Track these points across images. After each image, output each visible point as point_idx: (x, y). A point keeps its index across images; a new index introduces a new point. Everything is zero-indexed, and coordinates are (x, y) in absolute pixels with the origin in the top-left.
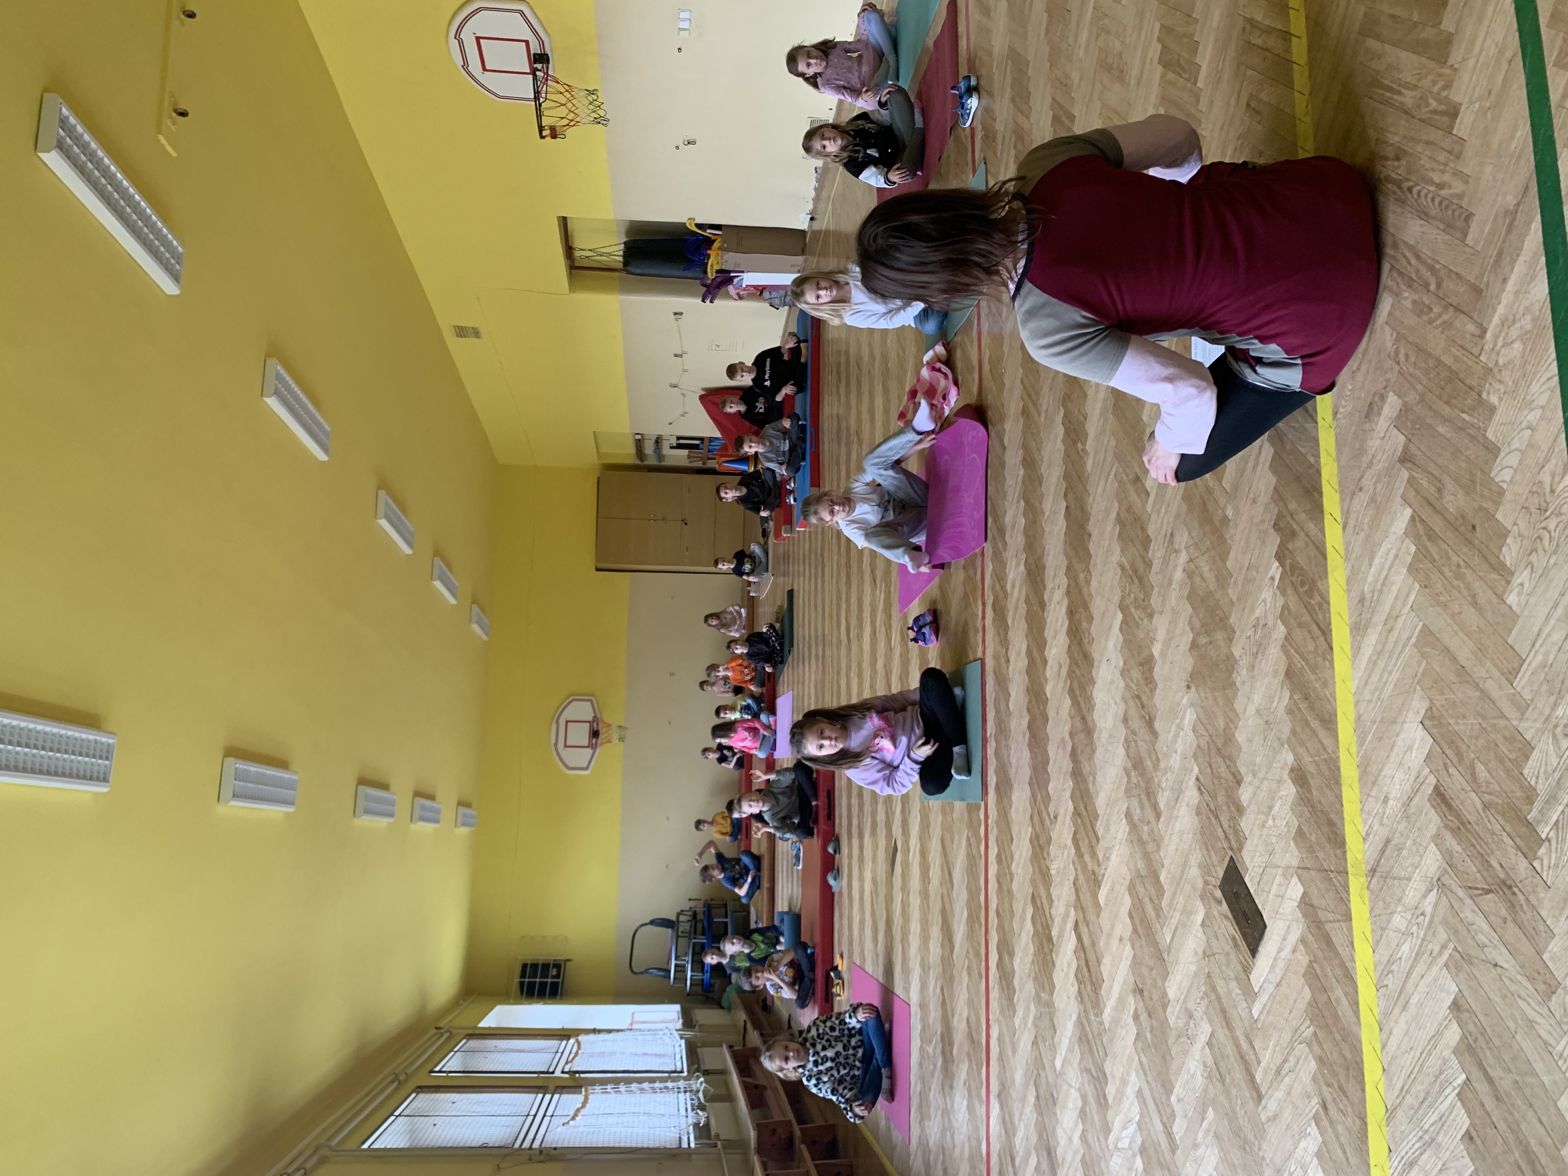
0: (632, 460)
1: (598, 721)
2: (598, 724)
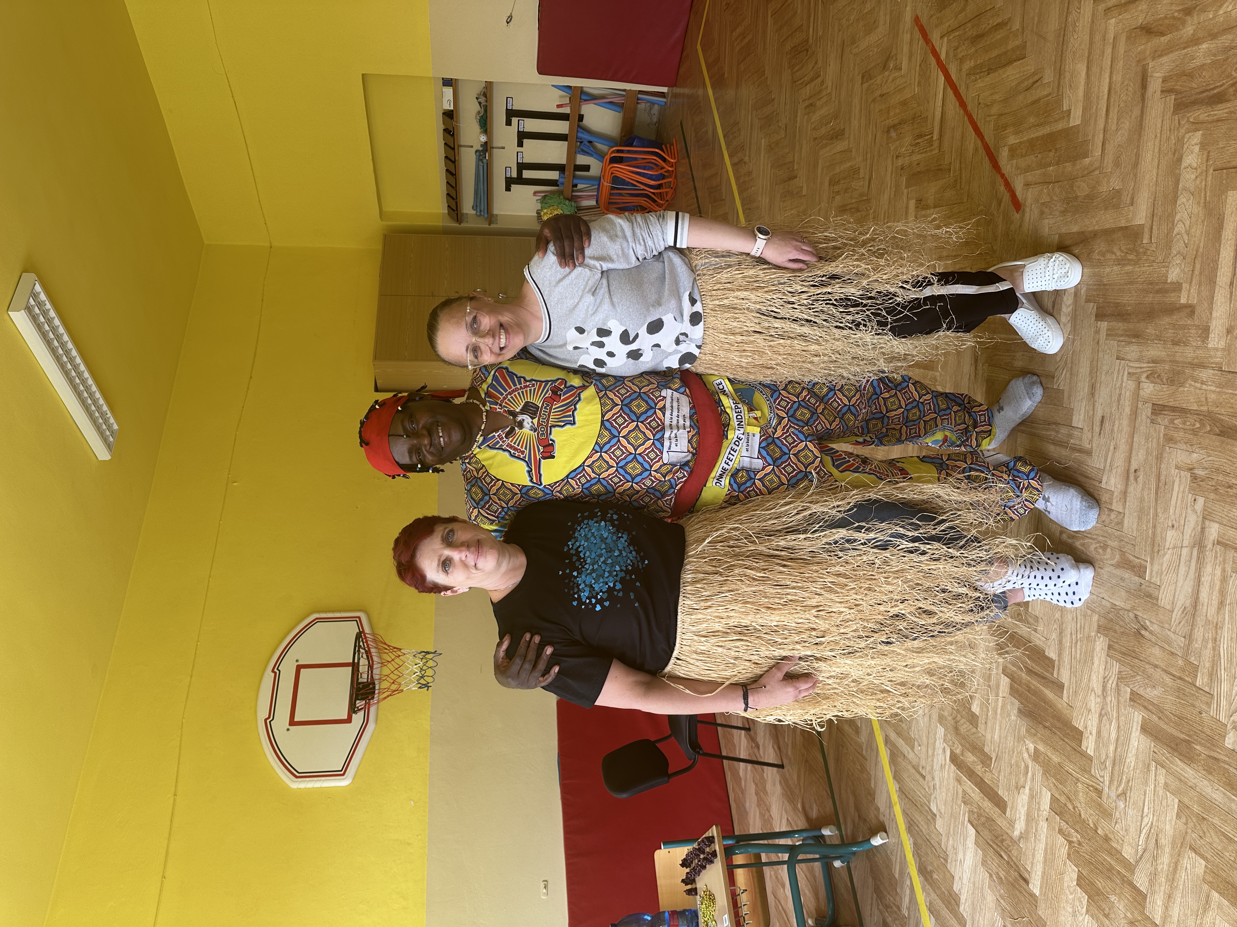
1: (368, 653)
2: (371, 667)
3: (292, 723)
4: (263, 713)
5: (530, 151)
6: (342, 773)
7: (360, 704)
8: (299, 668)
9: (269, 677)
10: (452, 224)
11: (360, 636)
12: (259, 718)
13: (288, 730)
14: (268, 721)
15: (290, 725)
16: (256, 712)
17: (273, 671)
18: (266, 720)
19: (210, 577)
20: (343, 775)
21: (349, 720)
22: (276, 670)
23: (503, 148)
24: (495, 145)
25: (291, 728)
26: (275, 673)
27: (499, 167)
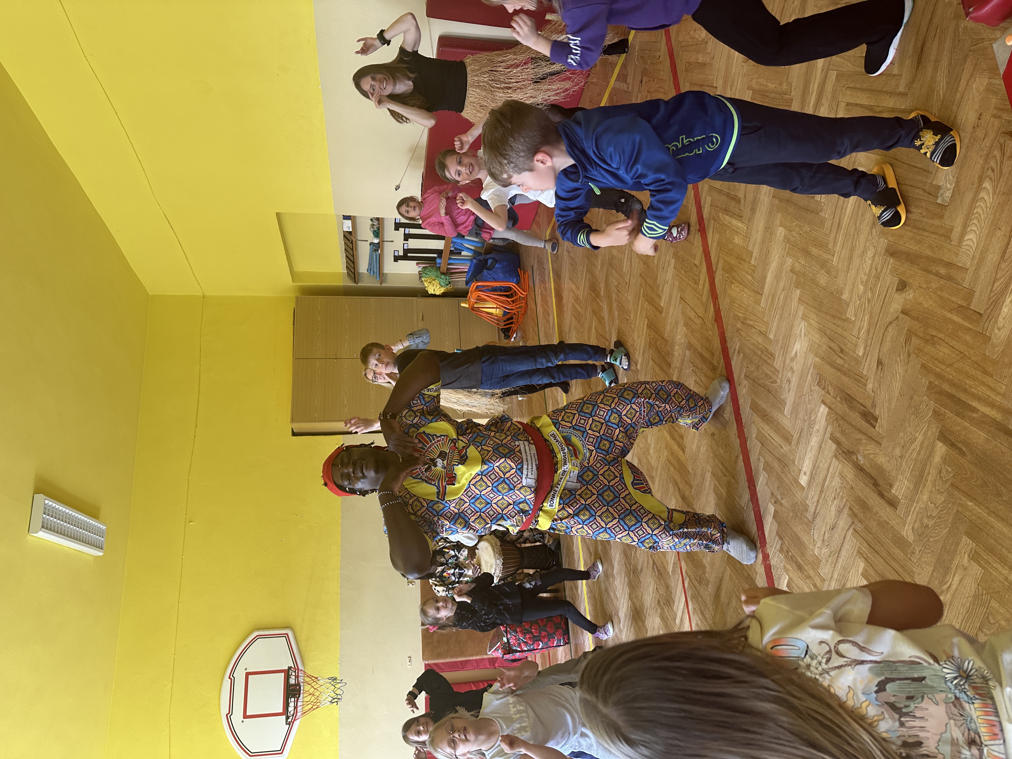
0: (342, 281)
1: (297, 674)
2: (297, 677)
3: (245, 716)
4: (225, 710)
5: (414, 244)
6: (280, 752)
8: (248, 674)
9: (227, 683)
10: (350, 284)
12: (222, 712)
13: (243, 721)
14: (229, 716)
15: (244, 718)
16: (219, 707)
17: (229, 678)
18: (227, 715)
19: (179, 603)
20: (282, 753)
21: (283, 714)
22: (231, 677)
23: (392, 241)
24: (385, 240)
25: (244, 720)
26: (231, 679)
27: (389, 251)
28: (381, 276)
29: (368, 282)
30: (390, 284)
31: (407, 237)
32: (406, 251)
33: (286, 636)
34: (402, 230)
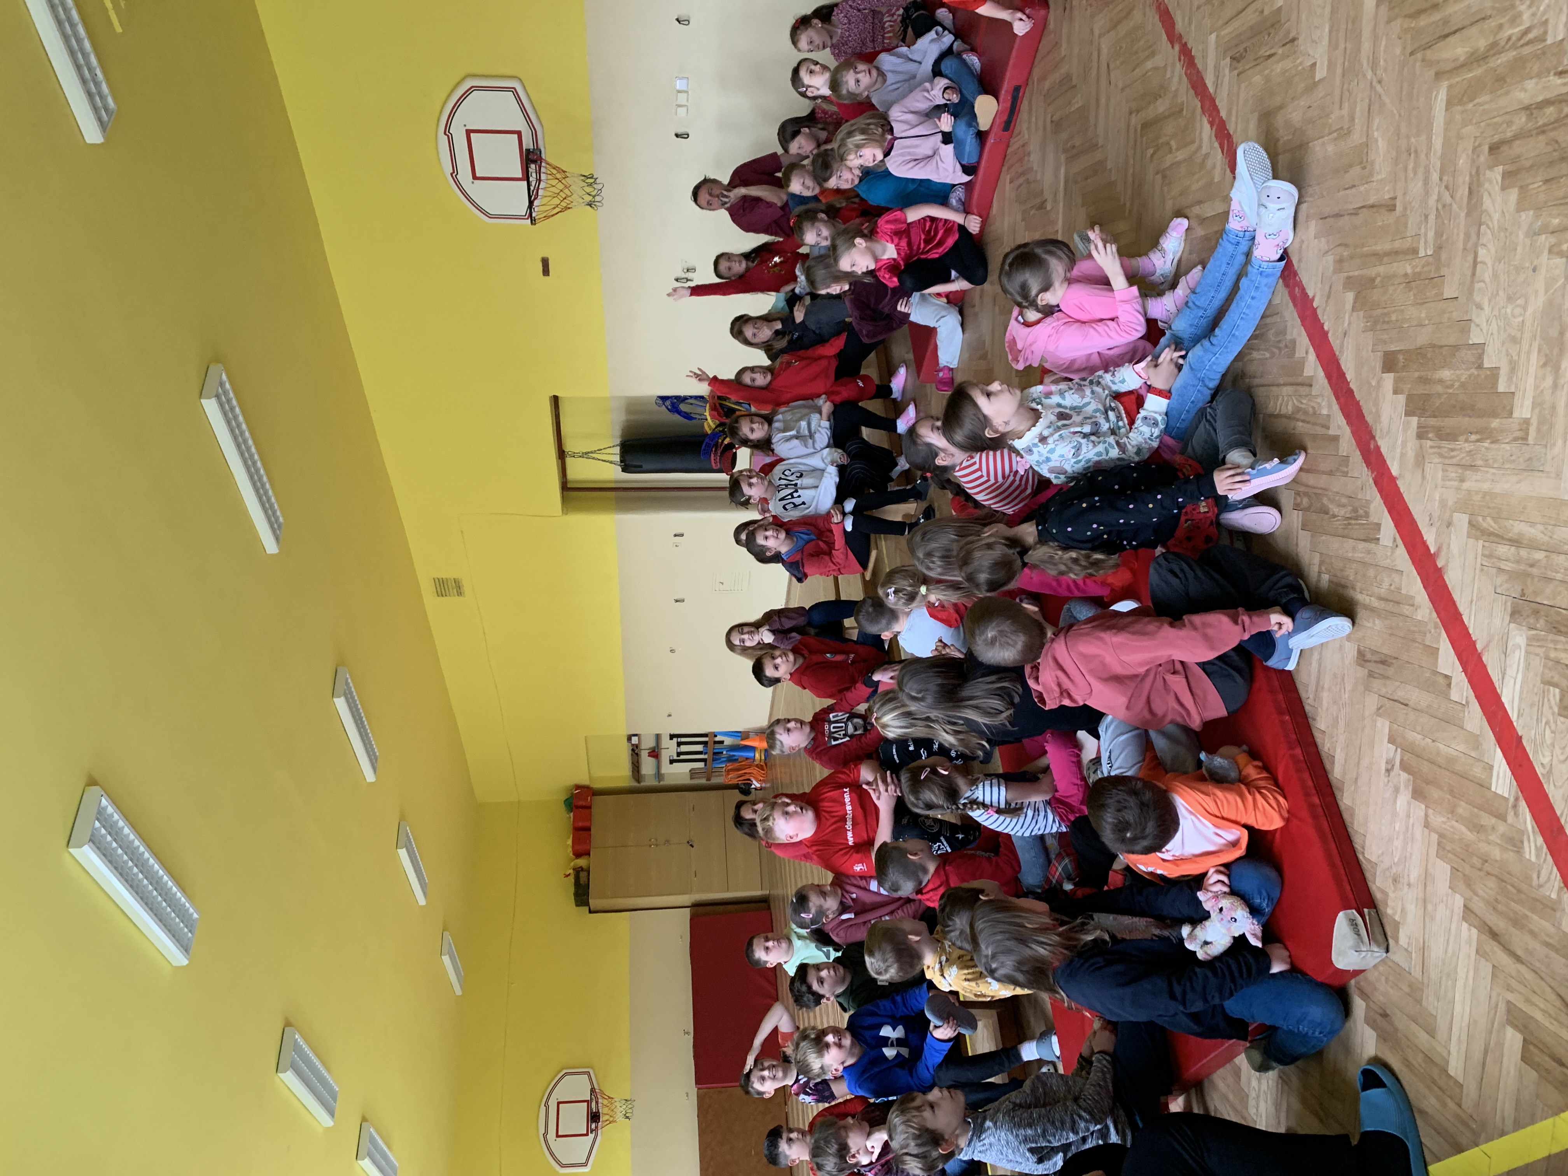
0: (627, 782)
1: (596, 1098)
2: (597, 1103)
3: (558, 1136)
4: (542, 1131)
5: (684, 748)
6: (585, 1164)
7: (593, 1126)
8: (559, 1103)
9: (543, 1109)
10: (635, 784)
11: (593, 1090)
12: (540, 1133)
13: (556, 1141)
14: (545, 1135)
15: (556, 1137)
16: (538, 1130)
17: (545, 1106)
18: (543, 1135)
19: (504, 1047)
20: (586, 1166)
21: (587, 1135)
23: (668, 749)
24: (662, 748)
25: (557, 1139)
27: (665, 756)
28: (659, 775)
29: (650, 781)
30: (667, 782)
31: (679, 744)
32: (679, 754)
33: (588, 1073)
34: (675, 740)
